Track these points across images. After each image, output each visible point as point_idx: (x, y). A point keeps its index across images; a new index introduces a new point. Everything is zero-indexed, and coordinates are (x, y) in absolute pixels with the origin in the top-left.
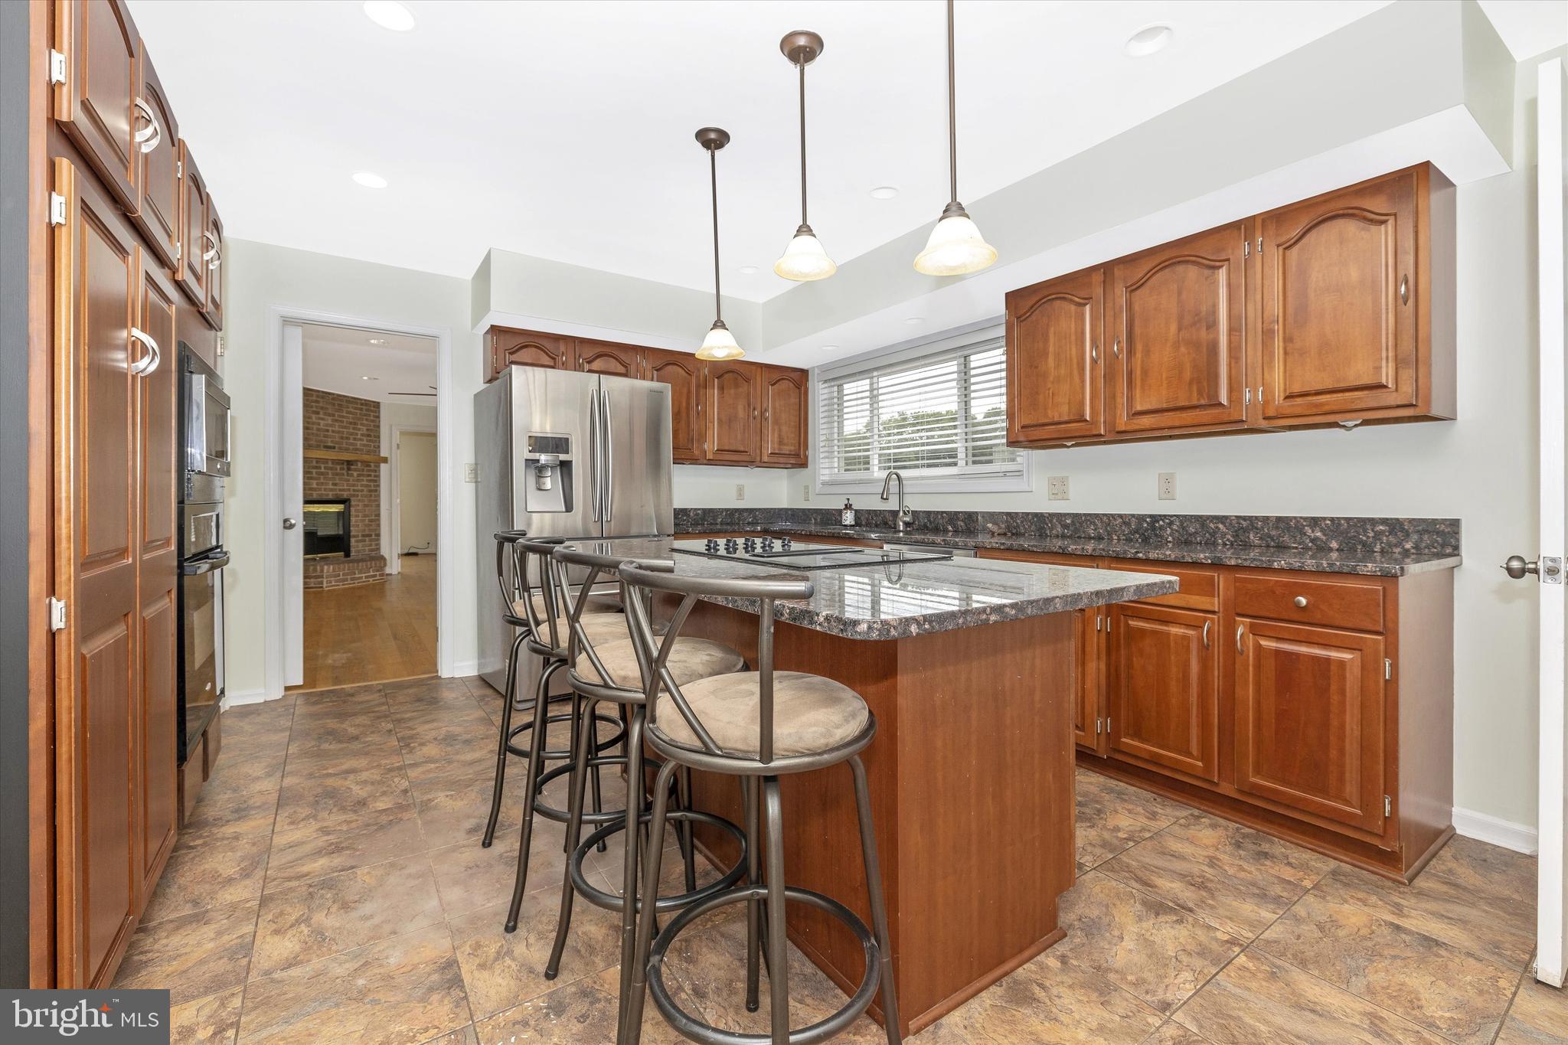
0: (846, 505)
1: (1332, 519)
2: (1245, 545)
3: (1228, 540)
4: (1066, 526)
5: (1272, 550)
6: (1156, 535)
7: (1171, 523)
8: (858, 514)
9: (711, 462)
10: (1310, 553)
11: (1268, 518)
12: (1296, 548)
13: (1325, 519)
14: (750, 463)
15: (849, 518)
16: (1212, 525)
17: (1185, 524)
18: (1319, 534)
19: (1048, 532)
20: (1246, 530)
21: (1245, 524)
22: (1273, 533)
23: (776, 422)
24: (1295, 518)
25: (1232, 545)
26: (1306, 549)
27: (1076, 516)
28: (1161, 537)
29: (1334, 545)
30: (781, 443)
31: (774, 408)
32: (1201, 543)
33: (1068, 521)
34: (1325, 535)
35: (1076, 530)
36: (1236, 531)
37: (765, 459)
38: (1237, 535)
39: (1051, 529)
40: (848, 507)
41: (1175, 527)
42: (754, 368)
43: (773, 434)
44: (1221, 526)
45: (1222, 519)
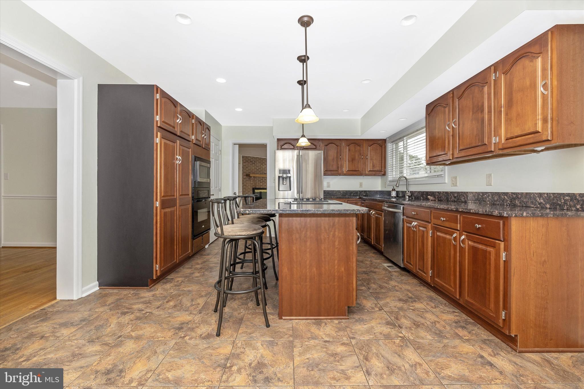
0: (393, 189)
1: (547, 194)
2: (514, 206)
3: (508, 203)
4: (455, 197)
5: (524, 208)
6: (484, 201)
7: (489, 196)
8: (398, 192)
9: (345, 175)
10: (539, 210)
11: (523, 193)
12: (533, 207)
13: (544, 193)
14: (361, 174)
15: (394, 194)
16: (503, 197)
17: (493, 196)
18: (542, 201)
19: (450, 199)
20: (514, 199)
21: (514, 196)
22: (524, 200)
23: (371, 159)
24: (533, 193)
25: (510, 205)
26: (537, 207)
27: (458, 193)
28: (485, 201)
29: (548, 206)
30: (373, 166)
31: (370, 154)
32: (499, 205)
33: (456, 195)
34: (544, 201)
35: (458, 199)
36: (511, 199)
37: (367, 172)
38: (512, 201)
39: (451, 198)
40: (394, 190)
41: (490, 198)
42: (362, 141)
43: (370, 163)
44: (506, 197)
45: (506, 194)
